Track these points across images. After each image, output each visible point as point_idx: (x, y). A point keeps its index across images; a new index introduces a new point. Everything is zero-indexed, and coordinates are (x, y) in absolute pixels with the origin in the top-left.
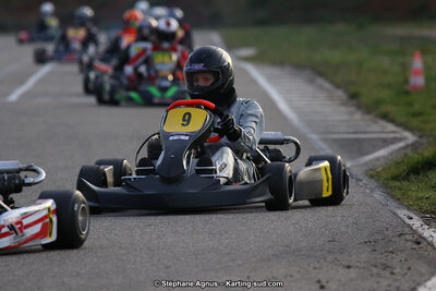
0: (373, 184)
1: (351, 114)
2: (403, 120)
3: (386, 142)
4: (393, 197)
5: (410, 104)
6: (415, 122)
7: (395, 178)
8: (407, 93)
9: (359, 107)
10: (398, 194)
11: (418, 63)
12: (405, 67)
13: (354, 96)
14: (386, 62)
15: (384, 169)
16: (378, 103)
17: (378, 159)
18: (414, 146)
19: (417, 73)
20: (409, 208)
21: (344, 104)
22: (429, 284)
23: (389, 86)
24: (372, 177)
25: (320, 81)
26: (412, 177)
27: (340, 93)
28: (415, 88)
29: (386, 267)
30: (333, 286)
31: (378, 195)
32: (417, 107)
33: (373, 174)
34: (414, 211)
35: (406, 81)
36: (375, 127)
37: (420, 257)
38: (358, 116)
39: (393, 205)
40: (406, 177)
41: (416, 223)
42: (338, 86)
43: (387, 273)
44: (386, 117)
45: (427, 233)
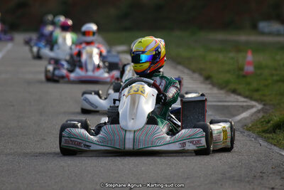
1: (210, 89)
2: (247, 93)
5: (249, 84)
6: (256, 95)
8: (244, 76)
9: (214, 84)
13: (207, 78)
15: (253, 125)
21: (202, 83)
23: (228, 71)
24: (249, 130)
27: (196, 76)
35: (241, 69)
40: (270, 133)
42: (194, 72)
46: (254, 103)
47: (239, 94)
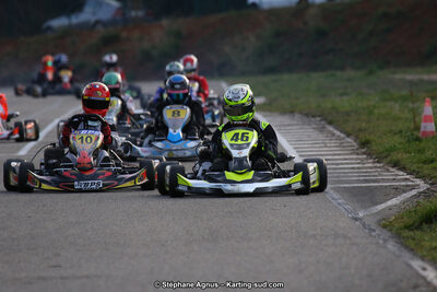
0: (386, 234)
2: (414, 167)
3: (398, 191)
4: (407, 247)
5: (421, 151)
6: (426, 169)
7: (408, 227)
8: (418, 139)
9: (369, 155)
10: (411, 243)
12: (415, 113)
13: (364, 144)
14: (396, 108)
15: (396, 219)
16: (390, 150)
18: (427, 194)
19: (427, 119)
20: (423, 258)
23: (401, 132)
24: (384, 227)
25: (331, 128)
26: (425, 226)
27: (351, 141)
28: (424, 133)
31: (392, 246)
32: (429, 154)
33: (385, 224)
35: (418, 128)
36: (387, 176)
38: (369, 164)
39: (406, 256)
40: (419, 227)
41: (431, 274)
42: (348, 135)
44: (396, 165)
46: (418, 181)
47: (403, 169)
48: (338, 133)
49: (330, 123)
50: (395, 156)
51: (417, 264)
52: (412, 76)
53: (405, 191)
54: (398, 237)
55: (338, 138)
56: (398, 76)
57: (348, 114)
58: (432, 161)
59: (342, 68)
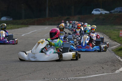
0: (112, 52)
2: (118, 42)
3: (115, 45)
5: (119, 39)
6: (120, 42)
8: (119, 37)
9: (111, 39)
10: (117, 54)
11: (121, 32)
12: (119, 33)
13: (110, 37)
14: (116, 32)
16: (114, 39)
17: (113, 48)
18: (120, 46)
19: (121, 34)
20: (118, 56)
21: (108, 39)
22: (121, 68)
23: (116, 36)
25: (104, 35)
27: (108, 37)
28: (120, 36)
29: (114, 65)
30: (105, 68)
31: (113, 54)
32: (121, 39)
33: (112, 50)
34: (119, 56)
35: (119, 35)
36: (113, 43)
37: (120, 64)
38: (111, 41)
39: (116, 55)
40: (118, 51)
41: (119, 58)
42: (107, 36)
43: (114, 66)
44: (115, 41)
45: (121, 60)
46: (119, 44)
47: (116, 42)
48: (106, 35)
49: (104, 34)
50: (115, 40)
51: (117, 57)
52: (119, 27)
53: (116, 45)
54: (115, 52)
55: (106, 36)
56: (117, 27)
57: (107, 32)
58: (121, 41)
59: (107, 25)
